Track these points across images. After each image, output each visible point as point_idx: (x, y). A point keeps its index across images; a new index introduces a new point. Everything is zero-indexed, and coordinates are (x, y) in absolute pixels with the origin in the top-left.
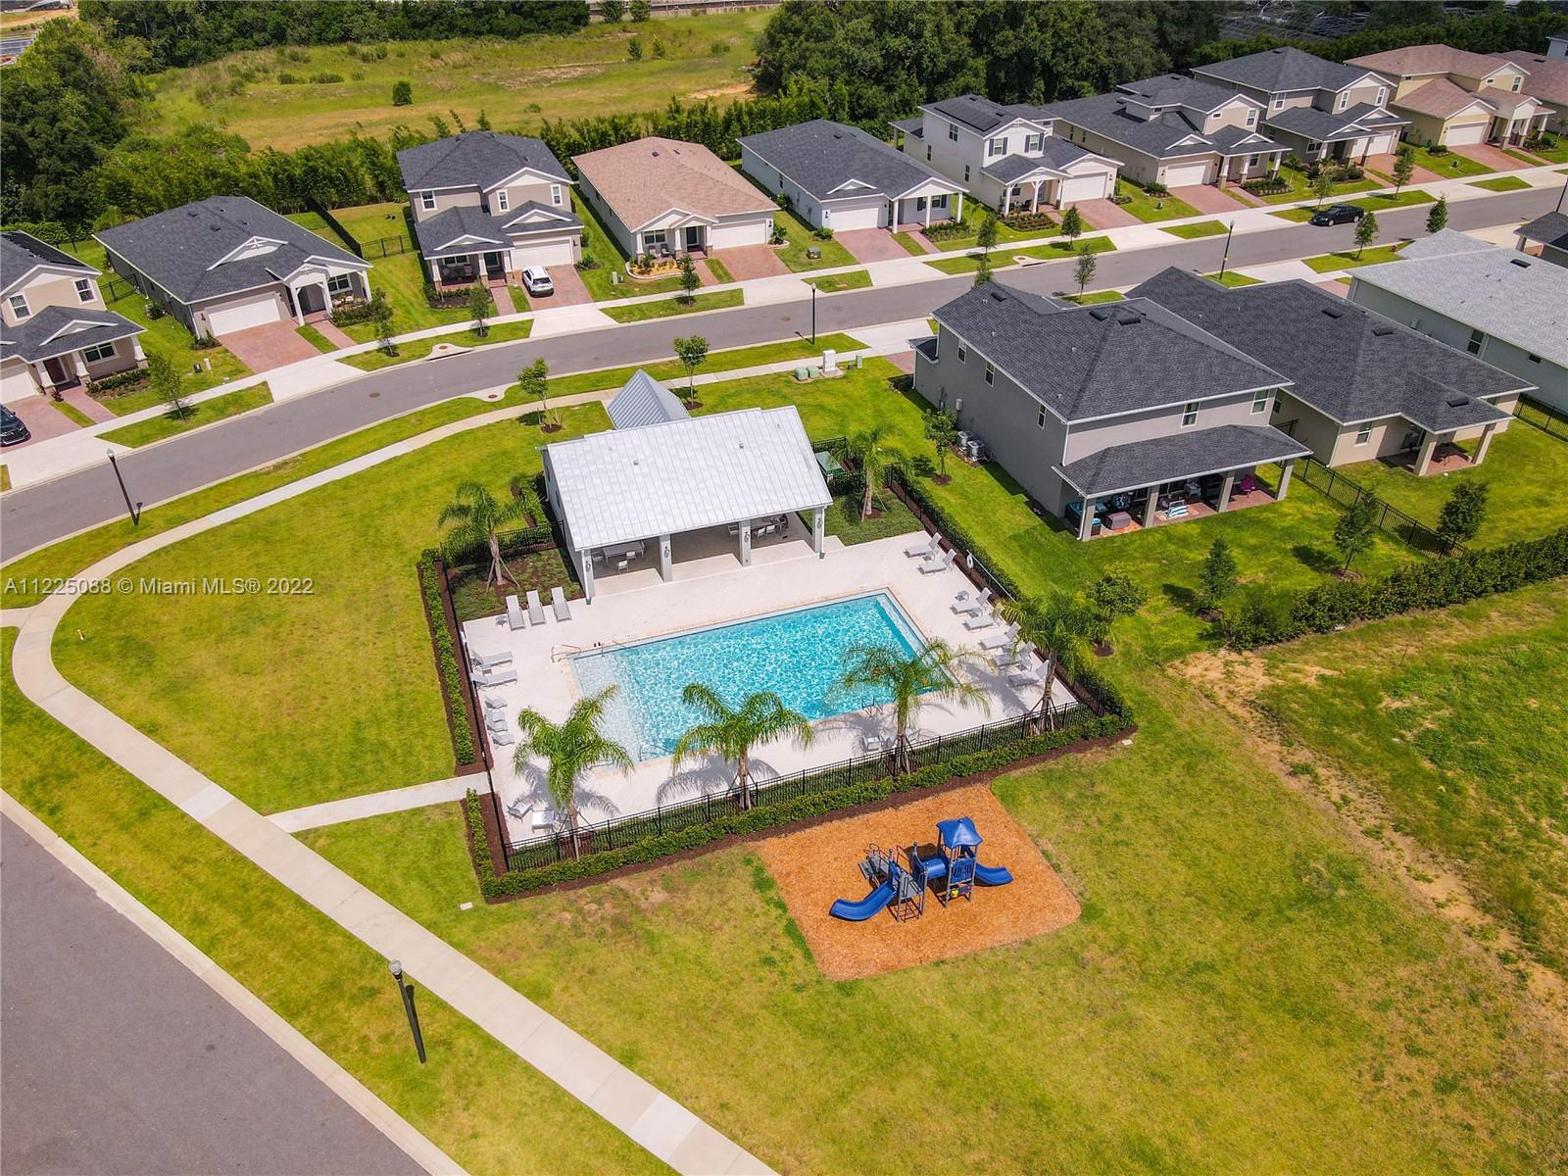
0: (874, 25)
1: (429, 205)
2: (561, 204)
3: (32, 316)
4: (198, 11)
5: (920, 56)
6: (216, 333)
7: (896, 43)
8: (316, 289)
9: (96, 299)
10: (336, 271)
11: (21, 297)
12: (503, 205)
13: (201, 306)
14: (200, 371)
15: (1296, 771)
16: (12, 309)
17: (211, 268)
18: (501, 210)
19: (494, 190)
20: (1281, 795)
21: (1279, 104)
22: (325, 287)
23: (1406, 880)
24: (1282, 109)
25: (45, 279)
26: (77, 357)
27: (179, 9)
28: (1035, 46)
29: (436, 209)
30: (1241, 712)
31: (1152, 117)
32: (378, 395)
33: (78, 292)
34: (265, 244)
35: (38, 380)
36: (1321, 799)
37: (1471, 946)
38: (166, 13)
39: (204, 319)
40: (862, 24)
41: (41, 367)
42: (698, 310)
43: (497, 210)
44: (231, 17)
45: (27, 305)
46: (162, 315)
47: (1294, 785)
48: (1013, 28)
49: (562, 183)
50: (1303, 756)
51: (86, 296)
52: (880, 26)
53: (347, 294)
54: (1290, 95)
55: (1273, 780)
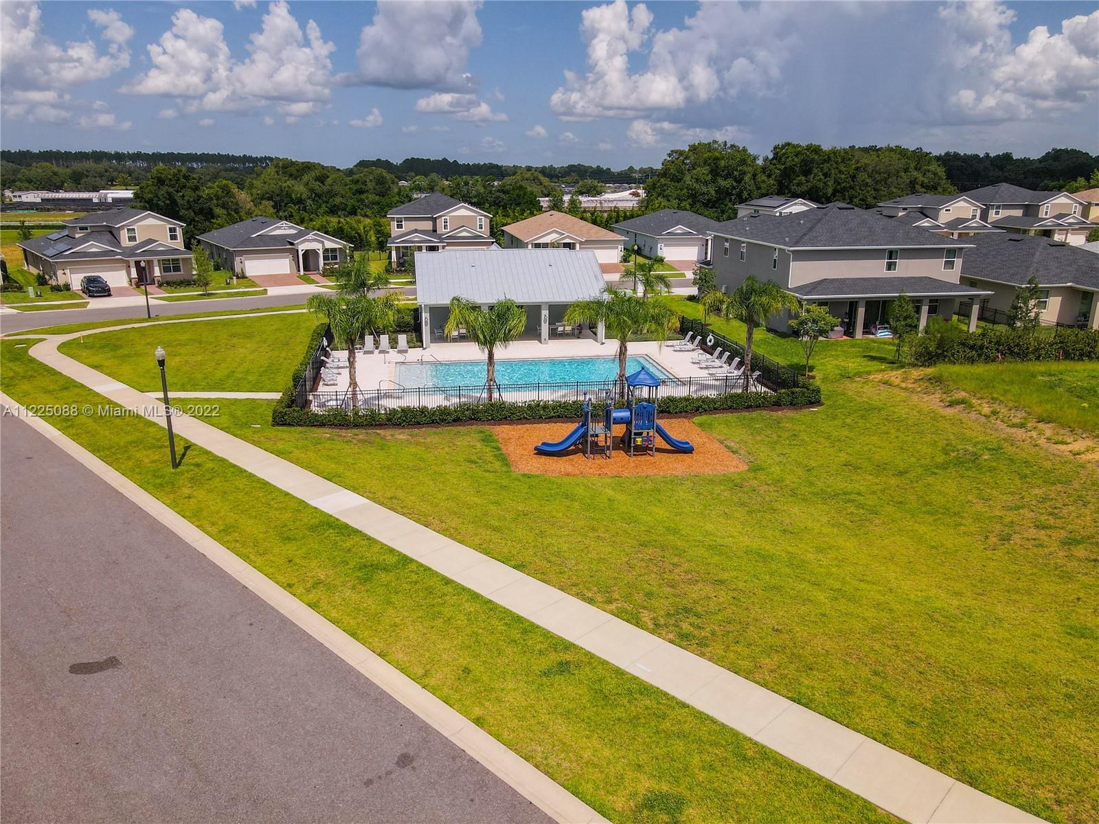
0: (711, 172)
1: (400, 226)
2: (483, 230)
3: (138, 242)
4: (309, 198)
5: (741, 191)
6: (248, 274)
7: (723, 183)
8: (315, 252)
9: (179, 241)
10: (329, 245)
11: (134, 229)
12: (445, 227)
13: (242, 253)
14: (229, 284)
16: (127, 235)
17: (253, 236)
18: (443, 230)
19: (440, 216)
21: (997, 213)
22: (321, 253)
24: (999, 216)
25: (151, 221)
26: (156, 263)
27: (299, 195)
28: (821, 185)
29: (403, 229)
31: (900, 214)
33: (169, 234)
34: (290, 228)
35: (129, 274)
38: (291, 198)
39: (241, 262)
40: (703, 171)
41: (132, 264)
43: (441, 230)
44: (327, 202)
45: (136, 235)
46: (220, 270)
48: (806, 176)
49: (486, 216)
51: (173, 237)
52: (715, 172)
53: (336, 264)
54: (1006, 207)
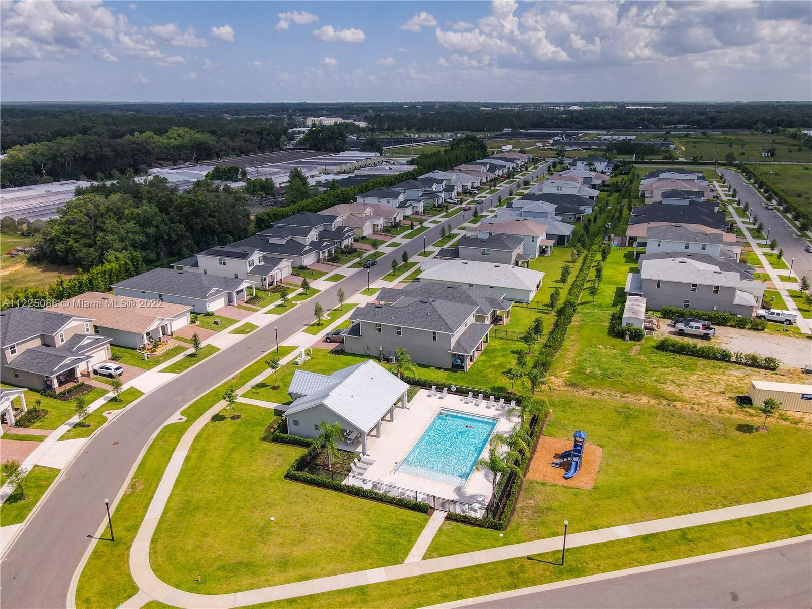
1: (13, 352)
2: (90, 332)
12: (62, 340)
15: (593, 394)
18: (61, 343)
20: (596, 401)
23: (638, 402)
29: (17, 353)
30: (565, 389)
32: (118, 443)
36: (605, 397)
37: (661, 407)
42: (203, 359)
43: (59, 344)
47: (596, 397)
49: (90, 321)
50: (591, 390)
55: (590, 399)
